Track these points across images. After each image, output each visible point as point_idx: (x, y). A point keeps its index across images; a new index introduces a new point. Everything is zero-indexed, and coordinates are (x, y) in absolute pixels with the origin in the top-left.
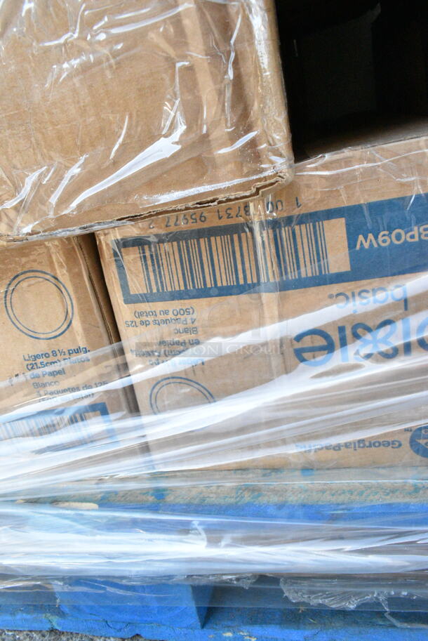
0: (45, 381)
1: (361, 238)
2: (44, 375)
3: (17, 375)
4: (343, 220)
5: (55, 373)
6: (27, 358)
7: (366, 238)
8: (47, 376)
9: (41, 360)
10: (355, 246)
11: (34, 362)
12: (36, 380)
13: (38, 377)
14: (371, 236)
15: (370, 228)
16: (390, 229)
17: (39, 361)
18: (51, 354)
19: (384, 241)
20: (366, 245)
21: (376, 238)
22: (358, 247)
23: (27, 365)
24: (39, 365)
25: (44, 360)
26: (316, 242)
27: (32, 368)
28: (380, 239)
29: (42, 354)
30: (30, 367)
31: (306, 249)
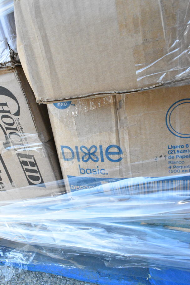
0: (176, 161)
2: (177, 157)
3: (161, 157)
5: (184, 157)
6: (170, 147)
8: (178, 158)
9: (178, 149)
11: (173, 150)
12: (171, 160)
13: (173, 158)
17: (176, 149)
18: (185, 146)
23: (169, 151)
24: (176, 152)
25: (180, 149)
27: (171, 153)
29: (180, 146)
30: (170, 152)
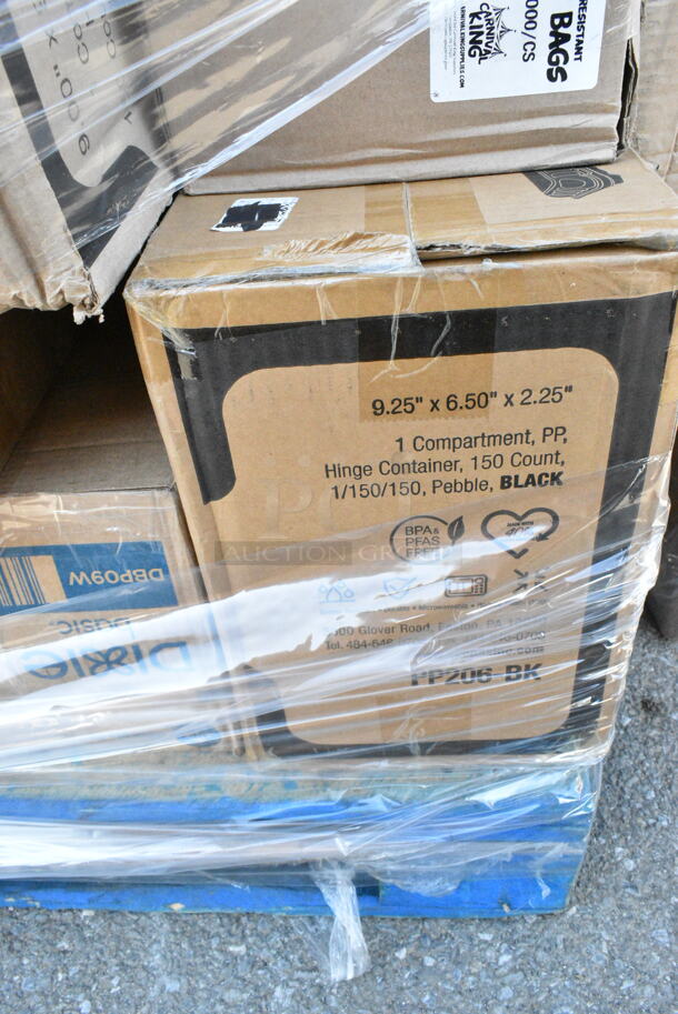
1: (73, 575)
4: (50, 558)
7: (78, 575)
10: (68, 582)
14: (83, 574)
15: (81, 566)
16: (103, 571)
19: (98, 580)
20: (80, 582)
21: (89, 576)
22: (71, 583)
26: (26, 575)
28: (94, 577)
31: (16, 580)
